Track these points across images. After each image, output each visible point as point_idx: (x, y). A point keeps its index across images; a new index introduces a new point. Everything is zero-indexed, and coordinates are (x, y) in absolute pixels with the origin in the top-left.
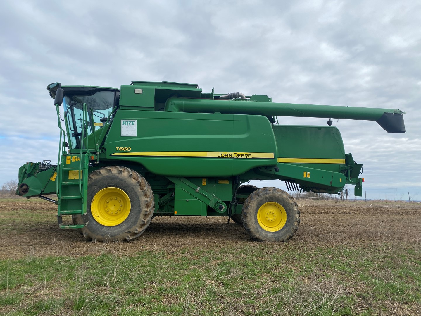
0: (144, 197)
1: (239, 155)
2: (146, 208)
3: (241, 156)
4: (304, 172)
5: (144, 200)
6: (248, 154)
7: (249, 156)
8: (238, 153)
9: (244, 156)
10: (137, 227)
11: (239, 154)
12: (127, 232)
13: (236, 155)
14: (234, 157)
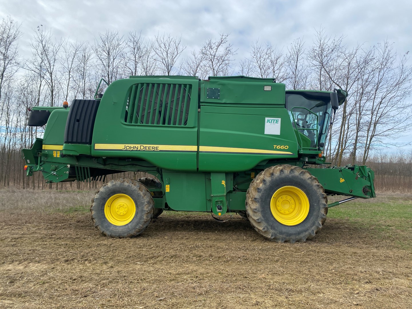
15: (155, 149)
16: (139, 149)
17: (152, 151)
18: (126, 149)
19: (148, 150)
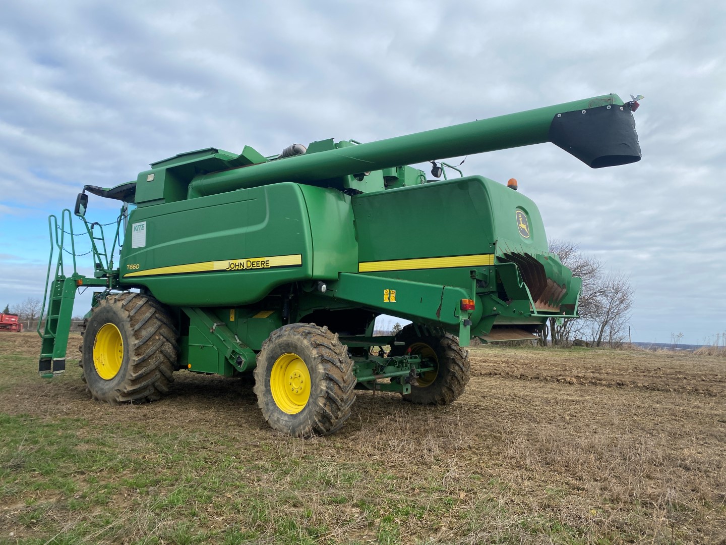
0: (133, 338)
1: (252, 264)
2: (135, 355)
3: (256, 265)
4: (385, 291)
5: (133, 343)
6: (265, 259)
7: (266, 263)
8: (252, 260)
9: (260, 265)
10: (125, 383)
11: (253, 262)
12: (116, 390)
13: (249, 264)
14: (247, 267)
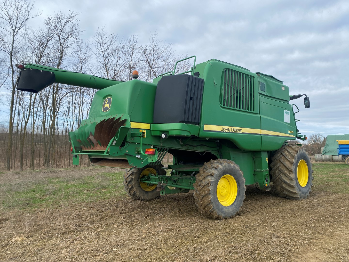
15: (240, 131)
16: (231, 131)
17: (238, 133)
18: (223, 131)
19: (236, 132)
